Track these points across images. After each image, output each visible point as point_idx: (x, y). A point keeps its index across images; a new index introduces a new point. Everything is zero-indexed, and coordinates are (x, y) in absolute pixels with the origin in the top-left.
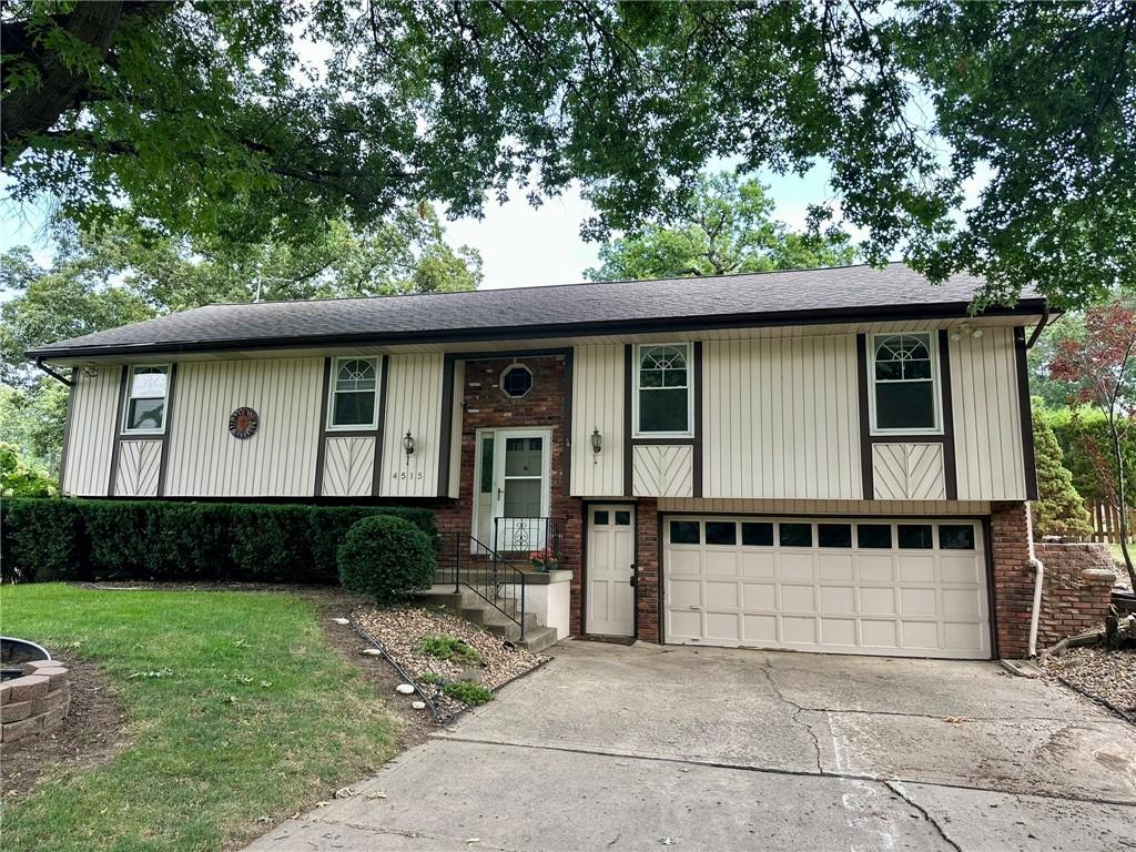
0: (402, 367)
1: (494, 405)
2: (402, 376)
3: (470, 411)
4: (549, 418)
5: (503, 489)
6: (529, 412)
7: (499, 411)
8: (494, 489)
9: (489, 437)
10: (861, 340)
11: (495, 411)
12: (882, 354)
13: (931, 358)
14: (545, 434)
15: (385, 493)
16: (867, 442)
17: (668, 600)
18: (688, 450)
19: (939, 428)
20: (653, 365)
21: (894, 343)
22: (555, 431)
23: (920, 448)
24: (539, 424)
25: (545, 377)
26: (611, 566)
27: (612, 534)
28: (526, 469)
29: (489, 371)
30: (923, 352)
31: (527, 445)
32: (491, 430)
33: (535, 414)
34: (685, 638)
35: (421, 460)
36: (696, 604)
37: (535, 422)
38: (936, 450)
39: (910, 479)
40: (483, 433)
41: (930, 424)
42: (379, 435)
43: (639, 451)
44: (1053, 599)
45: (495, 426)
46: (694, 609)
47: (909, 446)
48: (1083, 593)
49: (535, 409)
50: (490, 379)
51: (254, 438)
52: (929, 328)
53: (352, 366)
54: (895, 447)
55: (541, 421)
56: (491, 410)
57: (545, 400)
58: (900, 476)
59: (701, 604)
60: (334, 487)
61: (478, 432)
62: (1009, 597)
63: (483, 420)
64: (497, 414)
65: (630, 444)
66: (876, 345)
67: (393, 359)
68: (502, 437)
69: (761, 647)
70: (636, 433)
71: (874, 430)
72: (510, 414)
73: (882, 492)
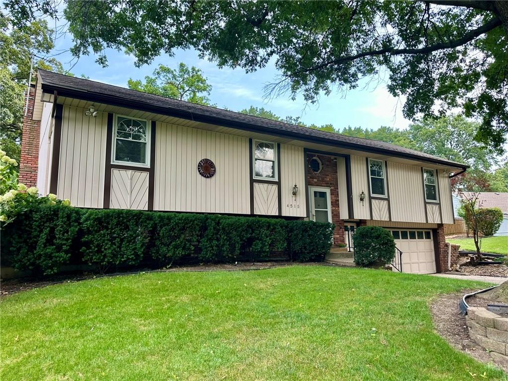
1: (310, 175)
2: (286, 155)
4: (331, 184)
5: (314, 214)
6: (323, 180)
7: (312, 178)
8: (311, 214)
10: (422, 169)
13: (435, 178)
14: (327, 191)
15: (284, 214)
16: (425, 204)
18: (386, 203)
19: (438, 201)
20: (373, 167)
22: (331, 190)
23: (435, 206)
24: (327, 186)
25: (327, 165)
28: (319, 205)
33: (325, 181)
37: (326, 185)
38: (438, 207)
39: (434, 217)
41: (435, 199)
42: (279, 184)
43: (373, 202)
45: (311, 185)
49: (325, 179)
51: (213, 178)
54: (431, 206)
55: (327, 185)
57: (328, 175)
58: (432, 216)
60: (260, 210)
64: (311, 179)
65: (370, 198)
66: (424, 171)
67: (282, 146)
68: (312, 190)
70: (372, 194)
71: (426, 200)
72: (316, 180)
73: (429, 221)
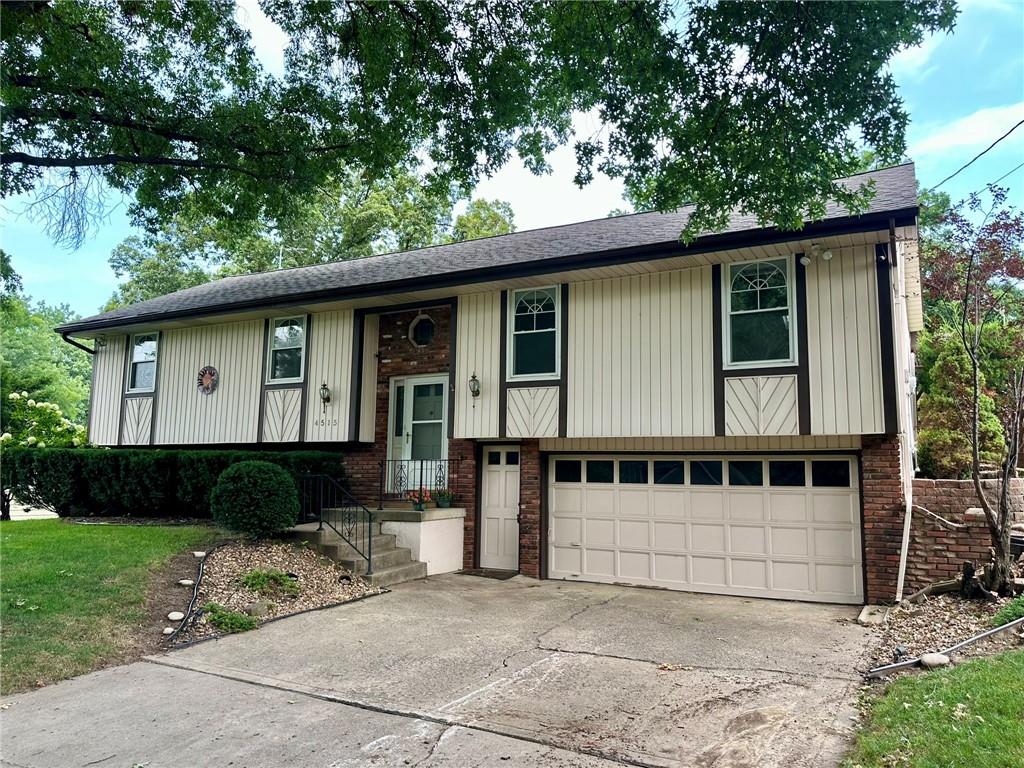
0: (322, 324)
1: (403, 355)
2: (322, 330)
3: (383, 361)
4: (447, 365)
5: (411, 433)
6: (431, 360)
7: (407, 360)
8: (404, 433)
9: (401, 384)
10: (716, 271)
11: (404, 360)
12: (738, 284)
13: (788, 285)
15: (309, 439)
16: (720, 376)
17: (552, 537)
18: (554, 391)
19: (794, 360)
20: (525, 309)
21: (750, 271)
23: (773, 380)
24: (440, 371)
25: (444, 326)
26: (502, 504)
27: (503, 474)
28: (431, 413)
29: (399, 323)
30: (780, 279)
31: (432, 391)
32: (402, 378)
33: (436, 361)
34: (566, 573)
35: (333, 405)
36: (576, 541)
37: (436, 369)
38: (790, 382)
39: (762, 415)
40: (396, 381)
41: (787, 355)
42: (304, 387)
43: (512, 393)
44: (927, 541)
45: (405, 374)
46: (575, 546)
47: (761, 379)
48: (960, 535)
50: (399, 331)
51: (216, 392)
52: (786, 252)
54: (748, 380)
55: (441, 368)
56: (400, 360)
57: (444, 348)
58: (752, 411)
59: (581, 541)
60: (272, 436)
61: (392, 381)
62: (878, 538)
63: (393, 369)
64: (405, 363)
65: (504, 387)
66: (733, 274)
67: (315, 316)
68: (411, 383)
69: (634, 584)
70: (510, 377)
71: (727, 364)
72: (416, 363)
73: (733, 428)
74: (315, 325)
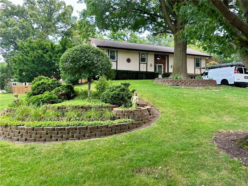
0: (149, 55)
2: (149, 56)
5: (158, 71)
10: (195, 58)
12: (196, 59)
14: (162, 65)
16: (195, 68)
21: (197, 58)
22: (163, 65)
25: (162, 58)
28: (160, 69)
30: (199, 60)
31: (159, 66)
32: (156, 64)
35: (152, 67)
39: (198, 72)
41: (199, 67)
42: (147, 64)
50: (156, 58)
51: (130, 63)
52: (200, 57)
53: (142, 54)
54: (197, 69)
55: (162, 63)
57: (163, 61)
60: (141, 70)
67: (148, 54)
71: (195, 67)
73: (196, 73)
74: (148, 55)
